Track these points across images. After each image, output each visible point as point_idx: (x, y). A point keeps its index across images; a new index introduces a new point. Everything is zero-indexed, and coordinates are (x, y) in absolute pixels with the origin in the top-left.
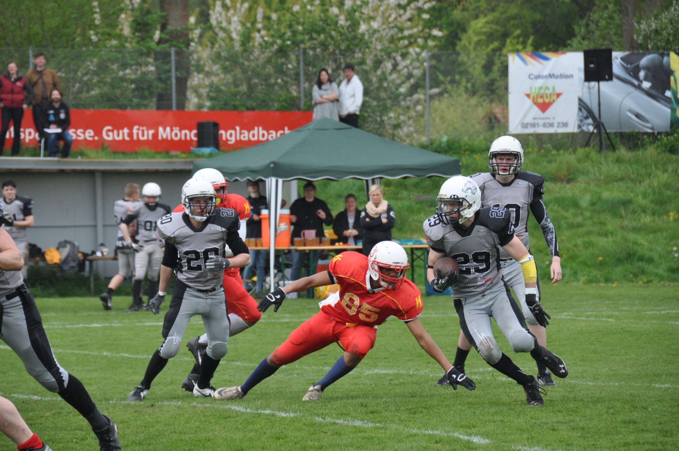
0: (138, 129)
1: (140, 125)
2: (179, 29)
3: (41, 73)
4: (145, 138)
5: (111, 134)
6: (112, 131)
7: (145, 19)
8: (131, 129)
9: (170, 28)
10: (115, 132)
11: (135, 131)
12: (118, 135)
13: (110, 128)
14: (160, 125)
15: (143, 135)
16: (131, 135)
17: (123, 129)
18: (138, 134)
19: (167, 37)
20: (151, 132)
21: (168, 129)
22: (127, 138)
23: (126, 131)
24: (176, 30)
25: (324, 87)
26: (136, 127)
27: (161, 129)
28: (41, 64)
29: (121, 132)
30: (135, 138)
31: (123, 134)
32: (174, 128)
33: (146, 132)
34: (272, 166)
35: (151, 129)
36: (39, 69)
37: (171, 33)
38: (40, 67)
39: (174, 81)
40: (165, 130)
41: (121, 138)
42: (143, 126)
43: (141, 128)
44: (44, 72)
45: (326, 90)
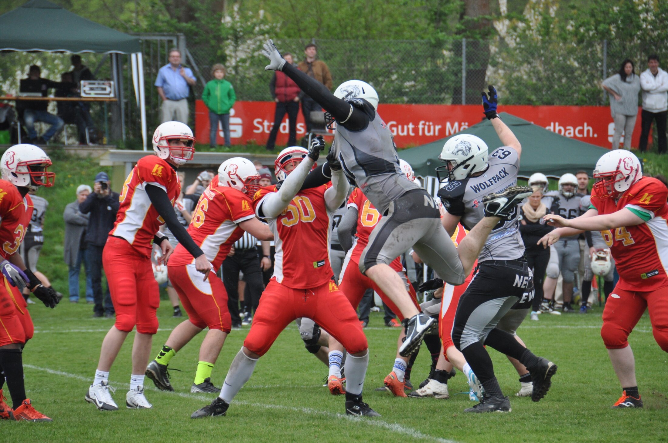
0: (424, 124)
1: (427, 119)
2: (475, 19)
3: (310, 65)
4: (432, 133)
5: (395, 129)
6: (396, 126)
7: (442, 9)
8: (416, 124)
9: (466, 17)
10: (400, 127)
11: (421, 126)
12: (403, 131)
13: (394, 123)
14: (448, 121)
15: (429, 131)
16: (416, 130)
17: (408, 124)
18: (423, 129)
19: (463, 27)
20: (438, 127)
21: (456, 125)
22: (412, 134)
23: (411, 126)
24: (473, 20)
25: (628, 79)
26: (422, 122)
27: (448, 125)
28: (311, 55)
29: (405, 127)
30: (421, 133)
31: (408, 129)
32: (463, 124)
33: (432, 128)
34: (428, 164)
35: (438, 125)
36: (309, 60)
37: (466, 23)
38: (311, 58)
39: (464, 74)
40: (452, 126)
41: (405, 133)
42: (429, 122)
43: (427, 123)
44: (313, 64)
45: (630, 83)
